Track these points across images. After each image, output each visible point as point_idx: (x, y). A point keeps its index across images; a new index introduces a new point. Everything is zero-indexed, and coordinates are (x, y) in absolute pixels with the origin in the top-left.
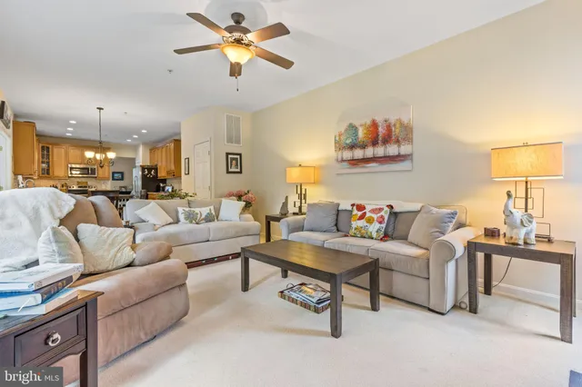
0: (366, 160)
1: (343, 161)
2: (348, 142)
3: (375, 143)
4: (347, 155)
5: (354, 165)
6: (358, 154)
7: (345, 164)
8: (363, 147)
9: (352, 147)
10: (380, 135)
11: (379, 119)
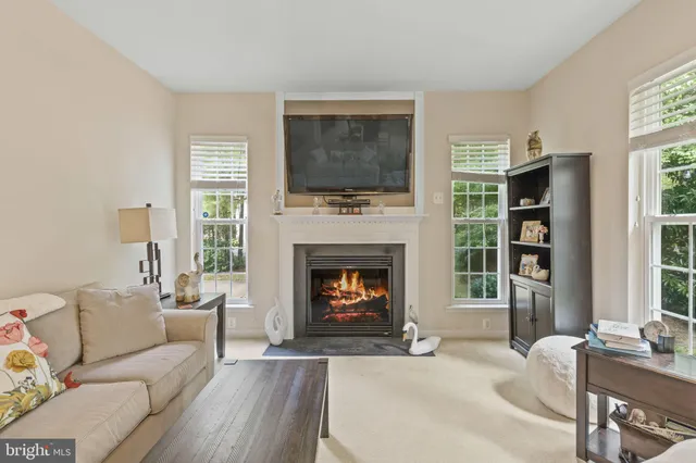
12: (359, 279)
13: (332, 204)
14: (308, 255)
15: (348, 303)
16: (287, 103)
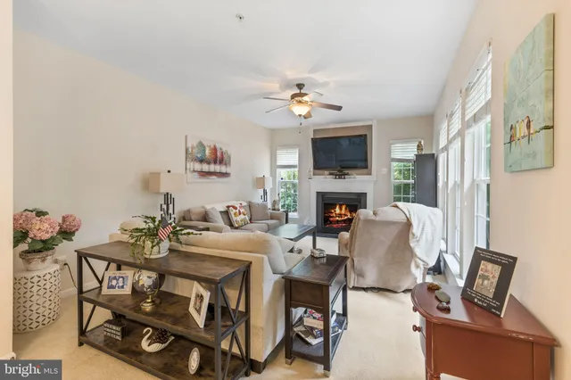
0: (210, 174)
1: (194, 171)
2: (199, 156)
3: (215, 163)
4: (198, 166)
5: (203, 176)
6: (205, 167)
7: (196, 174)
8: (209, 163)
9: (201, 161)
10: (218, 158)
11: (218, 146)
12: (346, 209)
13: (331, 174)
14: (323, 196)
15: (340, 219)
16: (315, 131)
